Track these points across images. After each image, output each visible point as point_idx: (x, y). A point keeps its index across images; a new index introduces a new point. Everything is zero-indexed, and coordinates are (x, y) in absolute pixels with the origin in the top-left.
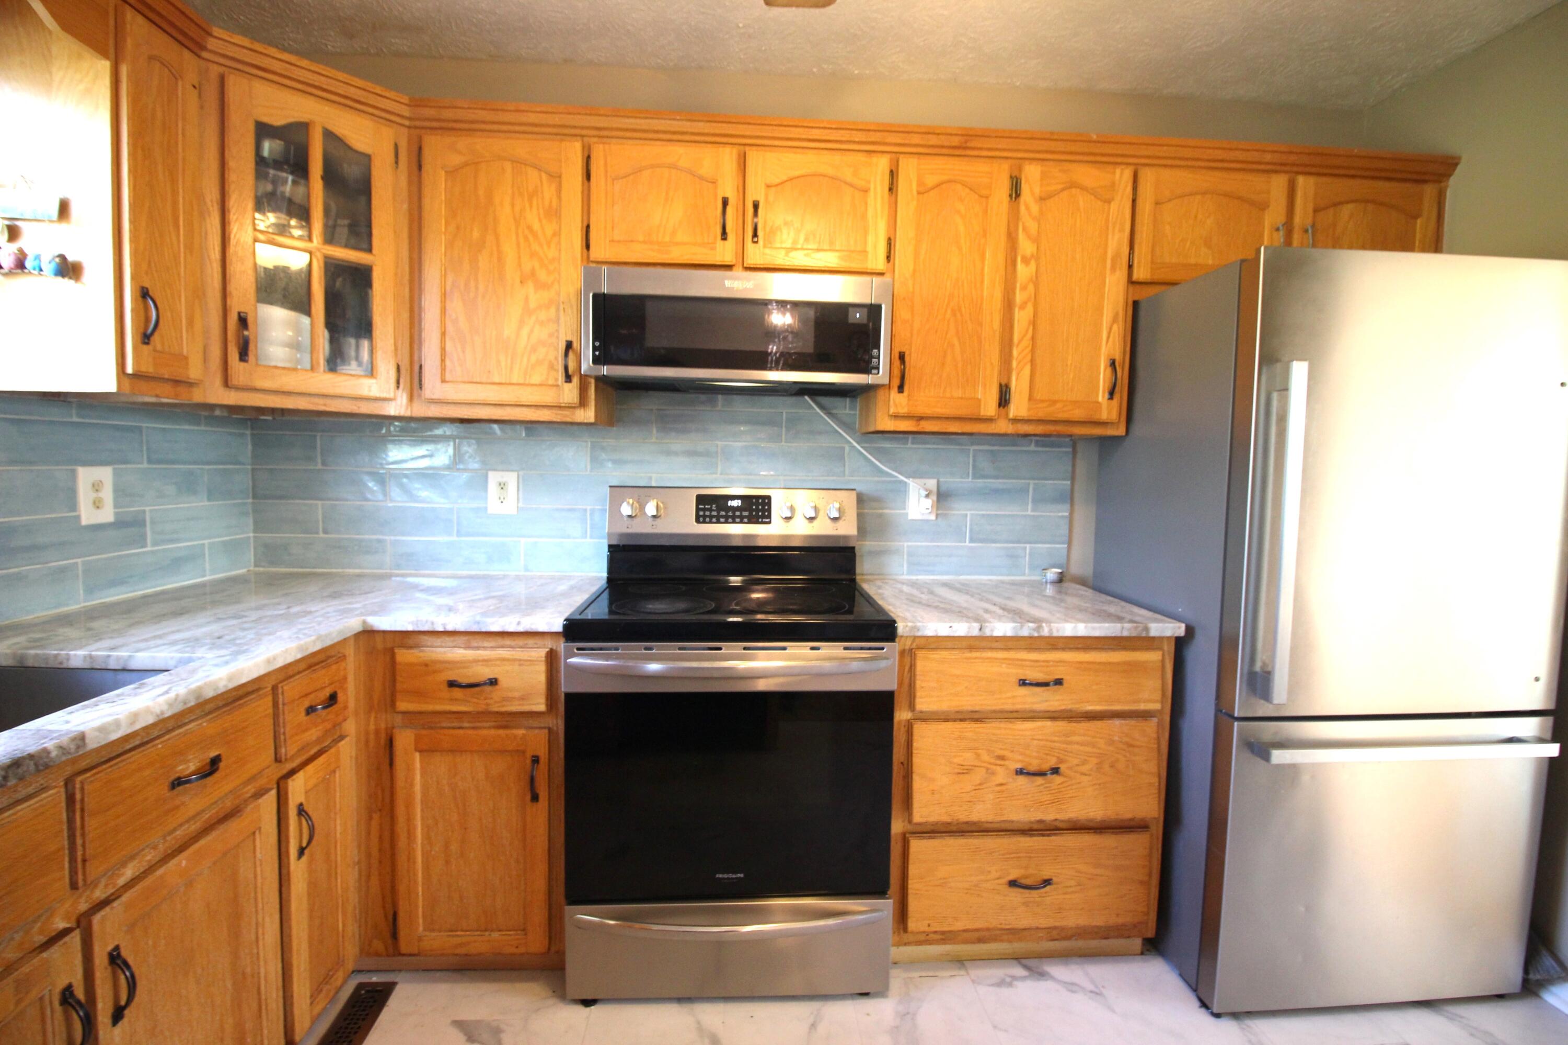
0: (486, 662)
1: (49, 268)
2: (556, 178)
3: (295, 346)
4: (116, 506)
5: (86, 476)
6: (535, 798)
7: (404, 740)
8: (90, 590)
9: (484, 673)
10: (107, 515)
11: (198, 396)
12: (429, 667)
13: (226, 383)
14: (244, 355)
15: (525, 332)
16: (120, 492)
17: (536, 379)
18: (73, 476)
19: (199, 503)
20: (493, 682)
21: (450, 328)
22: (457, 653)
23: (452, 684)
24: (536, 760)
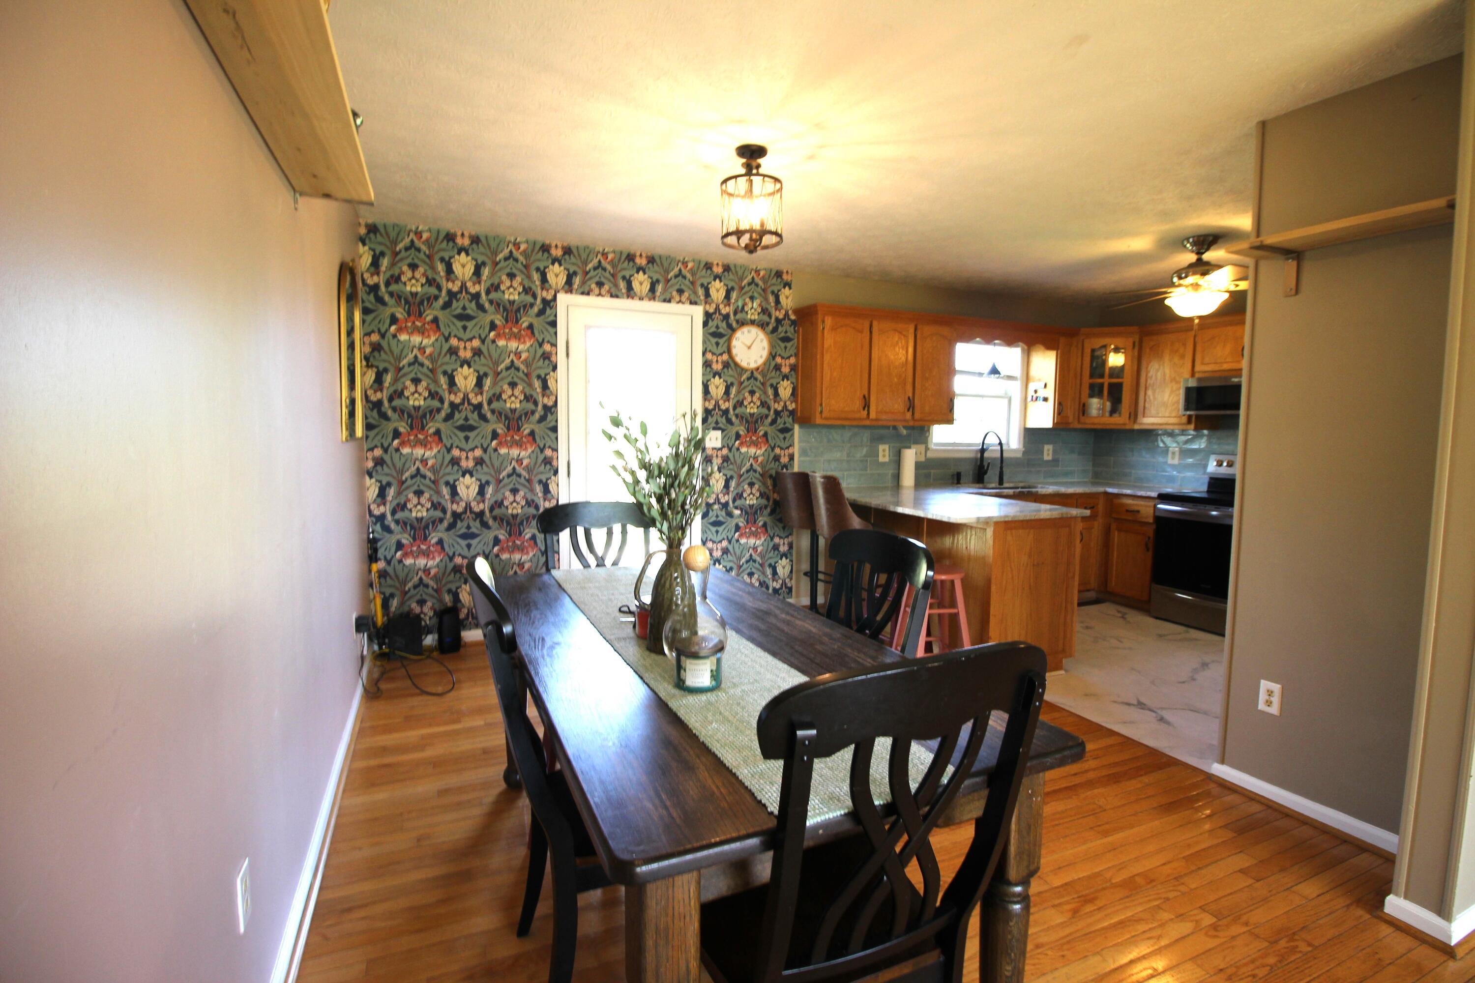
0: (1136, 505)
1: (1041, 399)
2: (1184, 345)
3: (1099, 409)
4: (1053, 455)
5: (1046, 447)
6: (1148, 550)
7: (1114, 526)
8: (1045, 478)
9: (1136, 508)
10: (1050, 458)
11: (1071, 426)
12: (1123, 505)
13: (1079, 422)
14: (1083, 414)
15: (1171, 398)
16: (1054, 452)
17: (1173, 415)
18: (1043, 448)
19: (1075, 456)
20: (1138, 512)
21: (1147, 400)
22: (1129, 501)
23: (1127, 511)
24: (1149, 538)
